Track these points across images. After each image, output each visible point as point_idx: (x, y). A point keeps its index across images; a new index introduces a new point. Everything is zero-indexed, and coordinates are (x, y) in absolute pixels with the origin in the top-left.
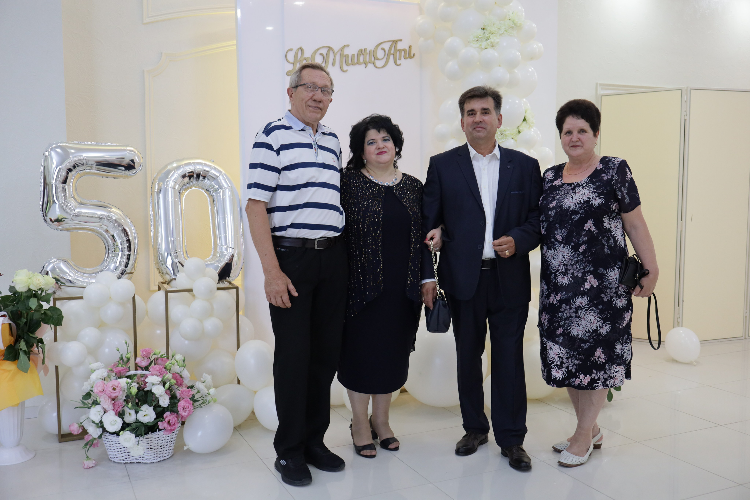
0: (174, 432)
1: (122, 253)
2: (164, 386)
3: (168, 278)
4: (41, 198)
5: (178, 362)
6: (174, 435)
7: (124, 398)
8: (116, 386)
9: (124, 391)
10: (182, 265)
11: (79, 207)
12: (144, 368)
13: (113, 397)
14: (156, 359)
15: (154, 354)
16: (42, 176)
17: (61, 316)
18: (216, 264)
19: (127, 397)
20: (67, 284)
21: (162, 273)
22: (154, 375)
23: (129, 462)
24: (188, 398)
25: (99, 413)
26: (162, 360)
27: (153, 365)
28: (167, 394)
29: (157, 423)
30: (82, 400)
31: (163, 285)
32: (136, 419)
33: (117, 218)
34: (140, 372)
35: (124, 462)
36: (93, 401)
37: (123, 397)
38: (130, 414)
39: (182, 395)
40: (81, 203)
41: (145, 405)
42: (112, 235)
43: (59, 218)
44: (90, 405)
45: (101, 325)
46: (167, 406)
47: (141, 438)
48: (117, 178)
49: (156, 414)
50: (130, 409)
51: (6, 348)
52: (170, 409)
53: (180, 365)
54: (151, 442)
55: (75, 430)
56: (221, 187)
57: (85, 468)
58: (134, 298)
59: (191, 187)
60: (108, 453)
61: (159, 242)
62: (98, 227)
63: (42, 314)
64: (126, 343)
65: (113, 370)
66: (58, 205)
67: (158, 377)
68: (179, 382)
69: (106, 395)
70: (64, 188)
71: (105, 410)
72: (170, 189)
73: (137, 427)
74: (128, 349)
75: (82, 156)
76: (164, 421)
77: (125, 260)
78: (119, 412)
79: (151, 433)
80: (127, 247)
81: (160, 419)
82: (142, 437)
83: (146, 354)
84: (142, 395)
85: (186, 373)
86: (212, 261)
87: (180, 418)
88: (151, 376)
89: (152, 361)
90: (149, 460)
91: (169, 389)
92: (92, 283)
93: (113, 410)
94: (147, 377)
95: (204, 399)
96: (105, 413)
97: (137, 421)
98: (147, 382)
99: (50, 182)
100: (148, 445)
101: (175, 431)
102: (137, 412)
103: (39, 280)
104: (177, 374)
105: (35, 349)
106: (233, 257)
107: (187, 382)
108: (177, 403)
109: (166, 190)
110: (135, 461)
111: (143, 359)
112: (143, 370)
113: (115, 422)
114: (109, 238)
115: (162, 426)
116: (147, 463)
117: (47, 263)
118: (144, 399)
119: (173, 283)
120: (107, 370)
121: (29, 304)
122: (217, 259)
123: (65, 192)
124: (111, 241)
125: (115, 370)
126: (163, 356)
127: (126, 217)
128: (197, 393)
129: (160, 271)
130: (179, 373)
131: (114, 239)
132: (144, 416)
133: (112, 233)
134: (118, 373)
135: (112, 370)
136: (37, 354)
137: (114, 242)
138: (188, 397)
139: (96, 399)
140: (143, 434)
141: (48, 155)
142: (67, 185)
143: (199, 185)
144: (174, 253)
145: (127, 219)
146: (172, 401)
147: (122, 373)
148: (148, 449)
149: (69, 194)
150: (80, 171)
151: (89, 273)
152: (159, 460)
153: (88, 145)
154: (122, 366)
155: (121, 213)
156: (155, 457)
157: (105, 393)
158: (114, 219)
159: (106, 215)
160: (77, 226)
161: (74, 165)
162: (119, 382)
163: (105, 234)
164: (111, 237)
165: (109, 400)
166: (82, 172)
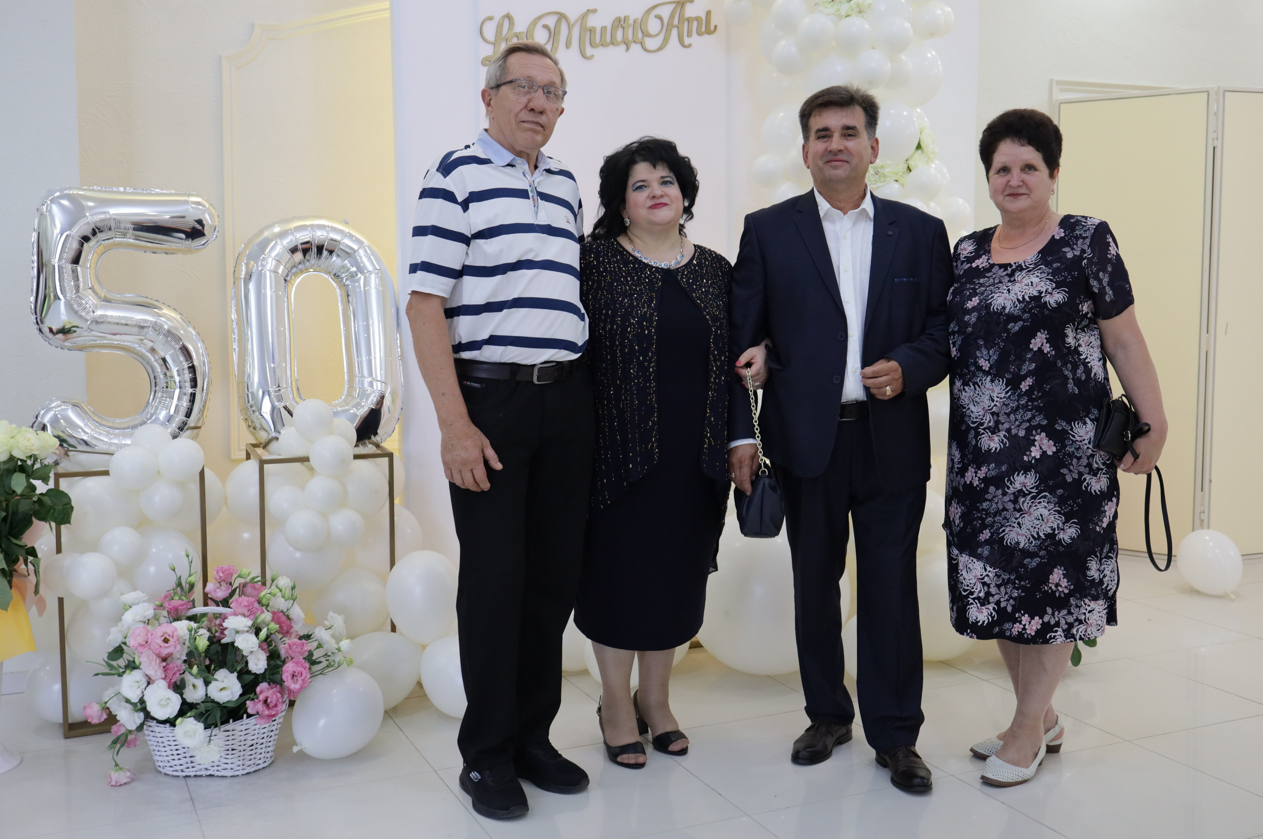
0: (275, 720)
1: (180, 391)
2: (257, 634)
3: (264, 436)
4: (32, 290)
5: (283, 590)
6: (275, 726)
7: (184, 658)
8: (169, 635)
9: (184, 644)
10: (290, 413)
11: (102, 307)
12: (221, 602)
13: (164, 655)
14: (241, 586)
15: (240, 576)
16: (35, 250)
17: (69, 506)
18: (352, 411)
19: (190, 654)
20: (80, 448)
21: (253, 428)
22: (240, 614)
23: (193, 774)
24: (302, 658)
25: (137, 684)
26: (254, 588)
27: (238, 596)
28: (263, 649)
29: (244, 703)
30: (107, 660)
31: (255, 449)
32: (206, 695)
33: (172, 327)
34: (212, 609)
35: (184, 774)
36: (127, 662)
37: (181, 655)
38: (194, 686)
39: (290, 651)
40: (107, 300)
41: (222, 670)
42: (162, 359)
43: (66, 327)
44: (121, 670)
45: (142, 524)
46: (262, 671)
47: (216, 731)
48: (171, 254)
49: (243, 687)
50: (195, 677)
52: (267, 676)
53: (286, 597)
54: (233, 737)
55: (95, 715)
56: (361, 270)
57: (112, 785)
58: (202, 474)
59: (307, 270)
60: (155, 758)
61: (248, 370)
62: (137, 344)
63: (35, 501)
64: (188, 556)
65: (164, 605)
66: (65, 303)
67: (247, 619)
68: (285, 628)
69: (151, 652)
70: (74, 271)
71: (150, 679)
72: (268, 273)
73: (207, 711)
74: (190, 566)
75: (108, 213)
76: (257, 699)
77: (185, 403)
78: (175, 682)
79: (233, 721)
80: (189, 380)
81: (248, 696)
82: (217, 728)
83: (225, 576)
84: (217, 652)
85: (297, 612)
86: (345, 406)
87: (285, 694)
88: (233, 617)
89: (236, 589)
90: (230, 770)
91: (266, 640)
92: (125, 445)
93: (164, 679)
94: (226, 618)
95: (331, 659)
96: (149, 683)
97: (208, 699)
98: (227, 628)
99: (50, 261)
100: (227, 743)
101: (277, 718)
102: (207, 683)
103: (28, 440)
104: (281, 614)
105: (21, 567)
106: (382, 398)
107: (299, 628)
108: (281, 666)
109: (261, 276)
110: (204, 772)
111: (218, 585)
112: (218, 606)
113: (168, 701)
114: (156, 364)
115: (253, 708)
116: (226, 776)
117: (42, 410)
118: (220, 658)
119: (274, 445)
120: (152, 606)
121: (10, 484)
122: (354, 403)
123: (76, 279)
124: (161, 369)
125: (168, 606)
126: (255, 580)
127: (188, 325)
128: (317, 648)
129: (250, 424)
130: (285, 611)
131: (166, 365)
132: (221, 689)
133: (162, 354)
134: (172, 611)
135: (161, 606)
137: (166, 370)
138: (302, 655)
139: (132, 659)
140: (219, 723)
141: (46, 212)
142: (81, 266)
143: (322, 266)
144: (276, 392)
145: (191, 329)
146: (272, 662)
147: (180, 611)
148: (228, 750)
149: (84, 282)
150: (103, 240)
151: (119, 427)
152: (248, 770)
153: (119, 192)
154: (180, 599)
155: (178, 317)
156: (241, 765)
157: (149, 648)
158: (166, 327)
159: (151, 321)
160: (98, 342)
161: (93, 230)
162: (175, 627)
163: (149, 355)
164: (161, 362)
165: (156, 660)
166: (106, 242)
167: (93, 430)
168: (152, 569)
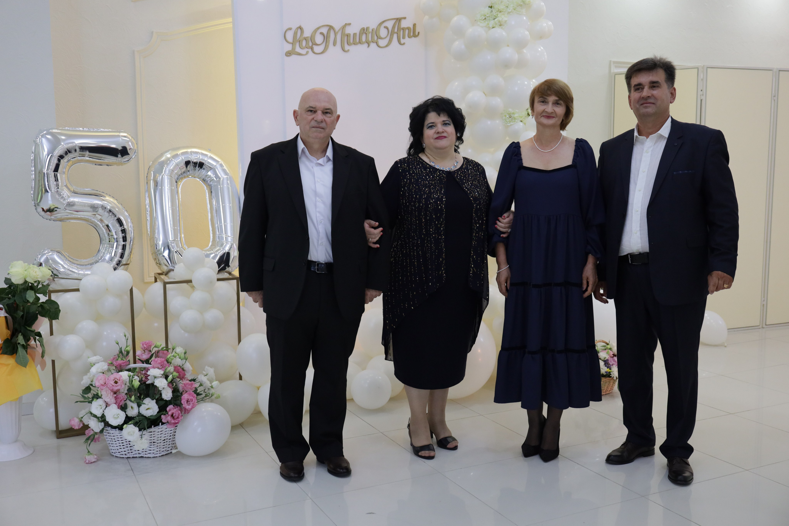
1: (117, 244)
2: (166, 379)
3: (165, 269)
4: (32, 187)
5: (180, 354)
7: (126, 392)
8: (118, 380)
9: (126, 384)
10: (181, 255)
11: (72, 196)
12: (145, 361)
13: (115, 391)
14: (156, 352)
15: (155, 347)
16: (33, 164)
17: (58, 309)
18: (214, 254)
19: (129, 390)
20: (61, 276)
21: (159, 264)
22: (156, 367)
23: (131, 456)
25: (100, 406)
26: (163, 353)
27: (154, 358)
28: (170, 387)
29: (160, 417)
30: (81, 394)
31: (160, 276)
32: (139, 412)
33: (112, 208)
34: (139, 365)
35: (126, 456)
36: (94, 395)
38: (132, 407)
39: (185, 388)
40: (75, 193)
41: (147, 398)
42: (106, 225)
43: (51, 208)
44: (91, 399)
45: (98, 318)
46: (170, 399)
47: (145, 432)
48: (110, 165)
49: (159, 408)
50: (132, 402)
51: (3, 342)
52: (173, 402)
53: (182, 358)
54: (154, 436)
55: (76, 424)
57: (87, 463)
58: (131, 291)
59: (188, 176)
60: (109, 448)
62: (92, 217)
63: (38, 306)
64: (125, 336)
65: (113, 363)
66: (51, 194)
67: (161, 370)
68: (182, 375)
69: (108, 389)
70: (56, 176)
71: (107, 404)
72: (166, 177)
73: (140, 421)
74: (127, 342)
75: (74, 142)
77: (120, 251)
78: (121, 405)
79: (154, 427)
80: (122, 237)
81: (162, 412)
82: (146, 430)
83: (147, 346)
84: (145, 388)
85: (188, 366)
86: (211, 251)
87: (183, 411)
88: (152, 369)
89: (153, 354)
90: (152, 454)
91: (171, 382)
92: (88, 274)
93: (115, 404)
94: (148, 370)
95: (207, 392)
96: (107, 406)
97: (140, 414)
98: (149, 375)
99: (42, 170)
100: (151, 439)
102: (139, 406)
103: (36, 272)
104: (179, 367)
105: (32, 342)
106: (232, 246)
107: (189, 375)
108: (180, 396)
110: (138, 455)
111: (143, 352)
112: (144, 363)
113: (118, 415)
114: (103, 229)
115: (165, 419)
116: (151, 457)
117: (40, 255)
118: (146, 392)
119: (171, 274)
120: (106, 364)
121: (26, 296)
122: (217, 249)
123: (56, 180)
124: (106, 231)
125: (116, 363)
126: (163, 349)
127: (120, 206)
128: (200, 386)
129: (157, 262)
130: (181, 366)
131: (108, 229)
132: (147, 409)
133: (107, 223)
134: (118, 367)
136: (34, 348)
137: (108, 232)
138: (192, 390)
139: (96, 394)
140: (146, 428)
141: (39, 142)
142: (59, 173)
143: (196, 174)
144: (172, 243)
145: (122, 209)
146: (175, 394)
147: (122, 367)
148: (151, 443)
149: (61, 182)
150: (72, 158)
151: (83, 264)
152: (163, 453)
153: (80, 131)
154: (122, 359)
155: (115, 202)
156: (159, 451)
157: (107, 387)
158: (109, 207)
159: (101, 204)
160: (69, 216)
161: (66, 152)
162: (120, 375)
163: (99, 223)
164: (106, 227)
165: (111, 393)
166: (74, 159)
167: (68, 266)
168: (105, 344)
